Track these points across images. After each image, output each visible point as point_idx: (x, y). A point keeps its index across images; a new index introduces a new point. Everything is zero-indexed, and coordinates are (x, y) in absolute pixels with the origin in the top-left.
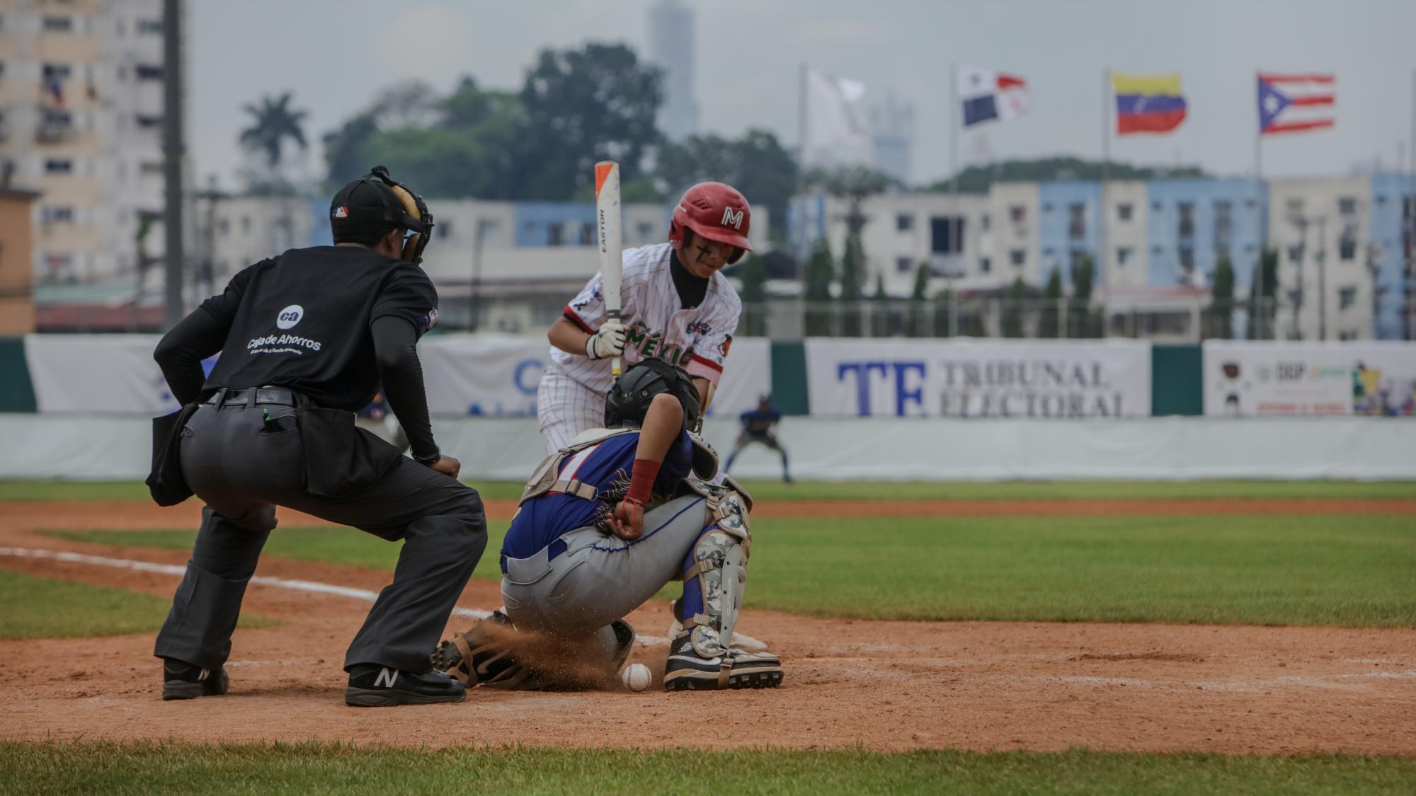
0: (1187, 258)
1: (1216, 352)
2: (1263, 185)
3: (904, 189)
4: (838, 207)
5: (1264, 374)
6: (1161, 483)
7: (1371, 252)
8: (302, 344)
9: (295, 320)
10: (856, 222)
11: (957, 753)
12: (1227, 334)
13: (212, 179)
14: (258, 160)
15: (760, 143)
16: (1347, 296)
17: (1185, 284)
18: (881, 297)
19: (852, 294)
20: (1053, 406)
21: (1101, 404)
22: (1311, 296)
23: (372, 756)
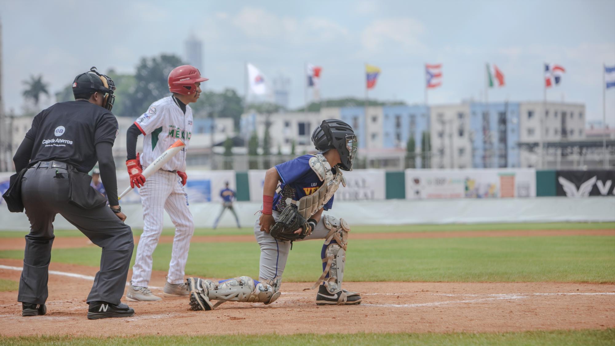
0: (398, 137)
1: (410, 174)
2: (428, 108)
3: (287, 111)
4: (261, 118)
5: (429, 183)
6: (391, 226)
7: (471, 134)
8: (65, 142)
9: (62, 132)
10: (268, 125)
11: (313, 335)
12: (414, 167)
13: (12, 111)
14: (31, 102)
15: (230, 94)
16: (461, 151)
17: (397, 147)
18: (280, 154)
19: (267, 153)
20: (347, 196)
21: (366, 195)
22: (447, 151)
23: (81, 340)
